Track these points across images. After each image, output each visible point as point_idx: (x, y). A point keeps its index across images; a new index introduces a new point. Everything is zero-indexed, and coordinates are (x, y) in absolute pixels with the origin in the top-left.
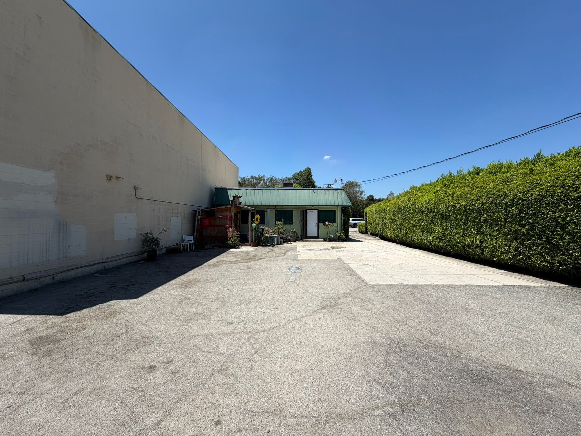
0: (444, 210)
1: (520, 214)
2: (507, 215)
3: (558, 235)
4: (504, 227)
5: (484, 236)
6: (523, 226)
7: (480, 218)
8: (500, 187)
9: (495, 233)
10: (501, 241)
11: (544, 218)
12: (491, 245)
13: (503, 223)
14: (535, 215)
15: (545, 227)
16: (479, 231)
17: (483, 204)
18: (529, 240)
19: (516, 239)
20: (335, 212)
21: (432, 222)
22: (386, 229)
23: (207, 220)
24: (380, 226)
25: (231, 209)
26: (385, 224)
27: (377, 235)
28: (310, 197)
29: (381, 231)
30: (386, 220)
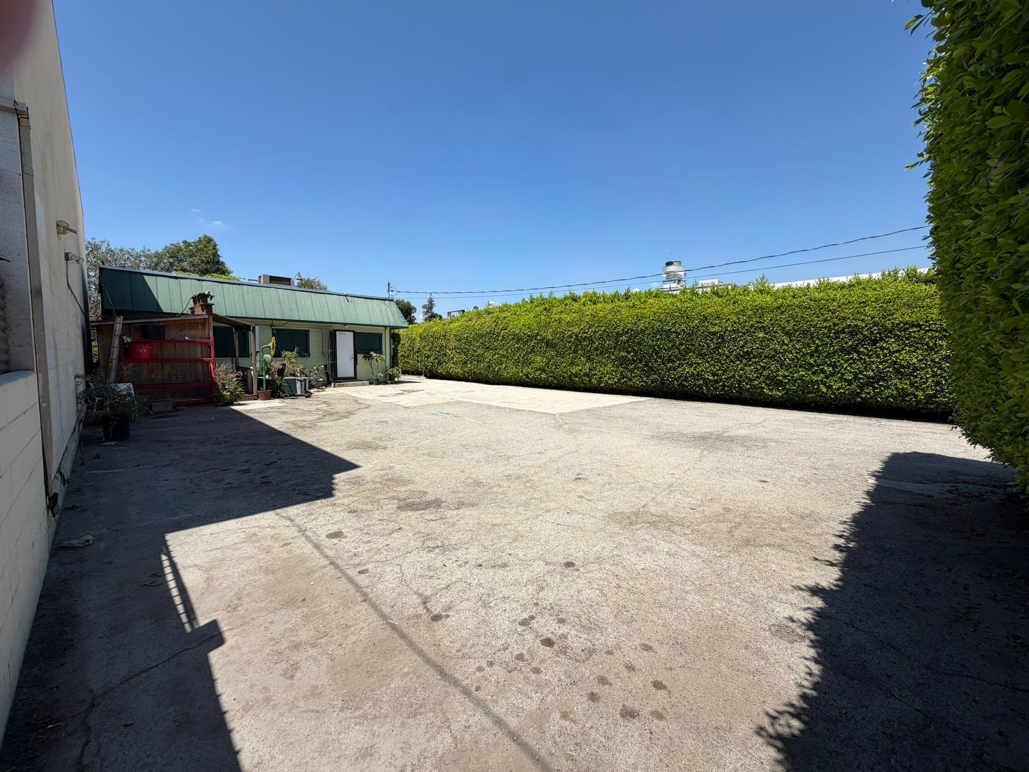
0: (551, 338)
1: (628, 342)
2: (616, 343)
3: (653, 359)
4: (613, 354)
5: (593, 363)
6: (629, 353)
7: (592, 346)
8: (610, 317)
9: (604, 360)
10: (610, 367)
11: (646, 346)
12: (599, 371)
13: (612, 350)
14: (639, 343)
15: (646, 353)
16: (589, 359)
17: (595, 332)
18: (632, 364)
19: (621, 365)
20: (380, 335)
21: (533, 351)
22: (447, 363)
23: (147, 345)
24: (431, 359)
25: (207, 324)
26: (446, 355)
27: (419, 374)
28: (342, 308)
29: (432, 366)
30: (447, 350)
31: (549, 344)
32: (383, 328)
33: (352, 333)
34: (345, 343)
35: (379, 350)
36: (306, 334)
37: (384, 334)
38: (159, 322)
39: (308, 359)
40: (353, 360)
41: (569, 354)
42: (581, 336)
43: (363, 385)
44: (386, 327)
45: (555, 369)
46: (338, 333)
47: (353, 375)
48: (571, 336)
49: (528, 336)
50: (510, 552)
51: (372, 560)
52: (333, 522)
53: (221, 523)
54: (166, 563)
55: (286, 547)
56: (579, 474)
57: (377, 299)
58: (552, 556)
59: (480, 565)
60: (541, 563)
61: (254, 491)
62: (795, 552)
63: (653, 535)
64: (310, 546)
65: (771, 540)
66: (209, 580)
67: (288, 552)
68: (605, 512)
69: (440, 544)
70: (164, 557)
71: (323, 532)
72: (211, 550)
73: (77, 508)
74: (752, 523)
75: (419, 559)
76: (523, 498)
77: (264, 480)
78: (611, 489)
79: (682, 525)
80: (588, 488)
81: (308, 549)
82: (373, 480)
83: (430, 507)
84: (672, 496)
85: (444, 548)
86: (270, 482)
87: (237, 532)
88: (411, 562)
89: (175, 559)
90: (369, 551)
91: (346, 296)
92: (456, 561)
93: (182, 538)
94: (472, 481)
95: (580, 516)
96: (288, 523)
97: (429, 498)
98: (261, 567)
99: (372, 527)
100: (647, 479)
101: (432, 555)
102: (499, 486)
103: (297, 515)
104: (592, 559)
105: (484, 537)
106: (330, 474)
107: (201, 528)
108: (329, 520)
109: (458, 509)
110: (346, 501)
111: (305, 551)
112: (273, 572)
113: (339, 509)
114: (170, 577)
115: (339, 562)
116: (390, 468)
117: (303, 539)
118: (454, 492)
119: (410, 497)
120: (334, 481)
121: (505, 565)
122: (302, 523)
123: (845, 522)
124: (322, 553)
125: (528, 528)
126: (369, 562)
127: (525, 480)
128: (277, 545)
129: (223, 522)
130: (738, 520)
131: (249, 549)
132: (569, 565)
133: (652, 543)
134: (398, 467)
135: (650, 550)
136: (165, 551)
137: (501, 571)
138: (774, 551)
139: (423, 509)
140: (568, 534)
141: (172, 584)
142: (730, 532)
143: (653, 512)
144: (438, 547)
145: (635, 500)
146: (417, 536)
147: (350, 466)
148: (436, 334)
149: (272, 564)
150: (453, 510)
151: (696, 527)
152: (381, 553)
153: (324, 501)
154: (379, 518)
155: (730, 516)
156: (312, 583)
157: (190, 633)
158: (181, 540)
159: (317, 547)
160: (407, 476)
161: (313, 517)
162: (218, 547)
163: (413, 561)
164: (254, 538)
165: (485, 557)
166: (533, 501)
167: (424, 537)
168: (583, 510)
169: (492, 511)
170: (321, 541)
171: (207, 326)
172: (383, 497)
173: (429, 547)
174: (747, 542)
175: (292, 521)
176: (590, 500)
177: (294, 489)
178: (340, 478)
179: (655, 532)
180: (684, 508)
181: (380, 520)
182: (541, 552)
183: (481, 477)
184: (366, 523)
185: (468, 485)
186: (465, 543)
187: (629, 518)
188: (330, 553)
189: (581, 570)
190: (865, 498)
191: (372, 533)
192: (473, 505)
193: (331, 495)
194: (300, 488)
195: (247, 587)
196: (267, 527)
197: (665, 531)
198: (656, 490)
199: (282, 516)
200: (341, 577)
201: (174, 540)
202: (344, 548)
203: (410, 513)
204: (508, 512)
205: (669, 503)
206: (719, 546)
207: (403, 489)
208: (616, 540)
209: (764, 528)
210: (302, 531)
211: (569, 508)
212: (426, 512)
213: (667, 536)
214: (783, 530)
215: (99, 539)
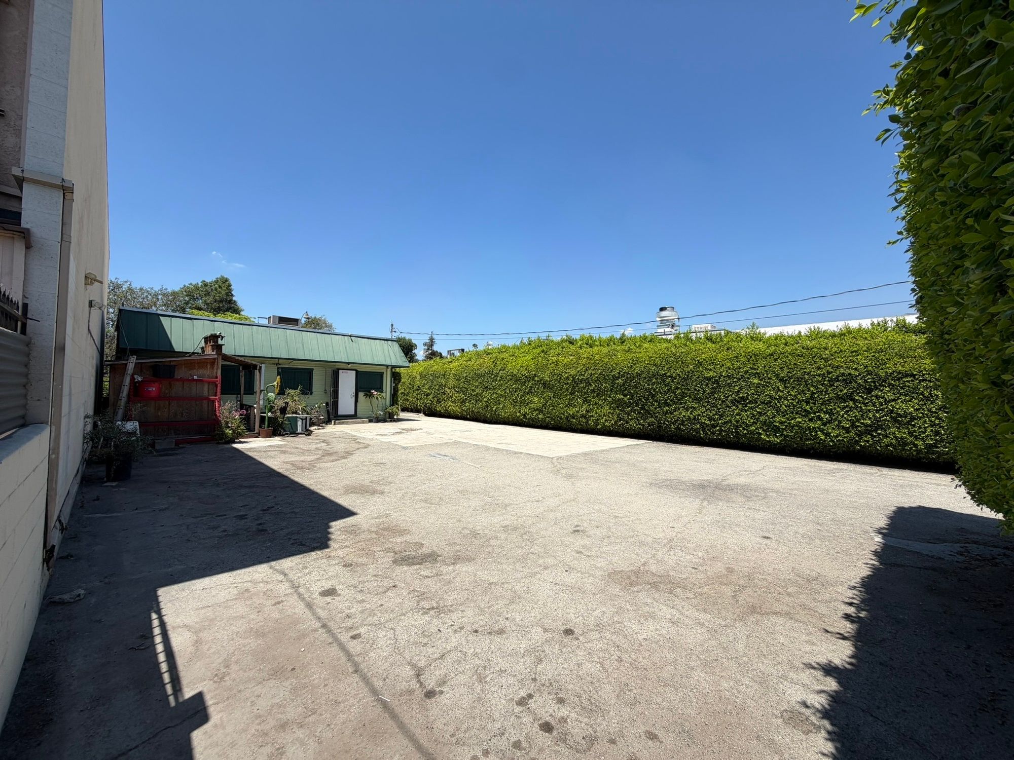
0: (548, 379)
1: (624, 385)
2: (613, 386)
3: (649, 402)
4: (610, 397)
5: (590, 405)
6: (625, 396)
7: (588, 388)
8: (606, 360)
9: (601, 403)
10: (606, 409)
11: (642, 389)
12: (596, 413)
13: (609, 393)
14: (635, 386)
15: (642, 396)
16: (585, 400)
17: (591, 375)
18: (628, 407)
19: (618, 407)
20: (381, 374)
21: (530, 392)
22: (445, 401)
23: (157, 384)
24: (430, 397)
25: (216, 363)
26: (445, 394)
27: (417, 411)
28: (346, 348)
29: (431, 404)
30: (447, 389)
31: (545, 385)
32: (385, 367)
33: (354, 372)
34: (347, 382)
35: (380, 389)
36: (310, 372)
37: (385, 372)
38: (171, 361)
39: (310, 396)
40: (354, 398)
41: (566, 395)
42: (578, 379)
43: (363, 422)
44: (387, 366)
45: (552, 410)
46: (340, 371)
47: (353, 413)
48: (568, 378)
49: (526, 377)
50: (507, 616)
51: (365, 623)
52: (327, 577)
53: (214, 576)
54: (156, 623)
55: (278, 606)
56: (577, 526)
57: (380, 339)
58: (550, 621)
59: (476, 631)
60: (540, 630)
61: (250, 540)
62: (804, 623)
63: (654, 599)
64: (302, 605)
65: (777, 607)
66: (198, 643)
67: (281, 611)
68: (604, 571)
69: (435, 605)
70: (154, 616)
71: (317, 588)
72: (202, 608)
73: (72, 556)
74: (756, 586)
75: (413, 623)
76: (521, 552)
77: (260, 527)
78: (610, 544)
79: (685, 587)
80: (587, 542)
81: (300, 608)
82: (369, 530)
83: (426, 561)
84: (672, 553)
85: (439, 610)
86: (266, 530)
87: (229, 588)
88: (405, 626)
89: (165, 618)
90: (362, 612)
91: (350, 336)
92: (452, 625)
93: (174, 593)
94: (469, 532)
95: (579, 575)
96: (281, 577)
97: (425, 550)
98: (251, 629)
99: (366, 584)
100: (647, 533)
101: (427, 618)
102: (496, 538)
103: (291, 568)
104: (592, 627)
105: (480, 598)
106: (326, 522)
107: (193, 582)
108: (323, 574)
109: (454, 564)
110: (341, 553)
111: (297, 611)
112: (264, 635)
113: (334, 562)
114: (158, 639)
115: (331, 624)
116: (387, 516)
117: (296, 596)
118: (450, 545)
119: (406, 549)
120: (331, 530)
121: (501, 632)
122: (296, 578)
123: (854, 588)
124: (314, 614)
125: (525, 588)
126: (361, 625)
127: (523, 532)
128: (269, 603)
129: (216, 576)
130: (742, 582)
131: (240, 608)
132: (568, 632)
133: (654, 608)
134: (394, 515)
135: (651, 616)
136: (155, 609)
137: (497, 639)
138: (779, 620)
139: (419, 564)
140: (567, 596)
141: (160, 648)
142: (734, 597)
143: (654, 571)
144: (433, 608)
145: (634, 556)
146: (412, 595)
147: (347, 513)
148: (435, 373)
149: (263, 626)
150: (449, 565)
151: (699, 590)
152: (374, 614)
153: (319, 552)
154: (375, 573)
155: (733, 577)
156: (303, 650)
157: (174, 707)
158: (172, 596)
159: (309, 606)
160: (403, 526)
161: (307, 571)
162: (209, 605)
163: (407, 625)
164: (246, 595)
165: (482, 620)
166: (531, 556)
167: (419, 596)
168: (581, 568)
169: (489, 567)
170: (313, 599)
171: (216, 366)
172: (379, 549)
173: (424, 608)
174: (753, 610)
175: (285, 575)
176: (589, 556)
177: (290, 539)
178: (336, 526)
179: (656, 595)
180: (685, 567)
181: (375, 575)
182: (539, 617)
183: (478, 528)
184: (361, 579)
185: (465, 536)
186: (461, 605)
187: (629, 578)
188: (322, 613)
189: (581, 638)
190: (872, 559)
191: (367, 591)
192: (469, 560)
193: (327, 546)
194: (296, 537)
195: (236, 653)
196: (259, 582)
197: (667, 594)
198: (656, 545)
199: (276, 570)
200: (333, 643)
201: (166, 595)
202: (337, 608)
203: (405, 568)
204: (506, 569)
205: (670, 561)
206: (724, 613)
207: (399, 540)
208: (616, 603)
209: (770, 593)
210: (295, 587)
211: (567, 565)
212: (422, 567)
213: (669, 600)
214: (789, 595)
215: (90, 593)
